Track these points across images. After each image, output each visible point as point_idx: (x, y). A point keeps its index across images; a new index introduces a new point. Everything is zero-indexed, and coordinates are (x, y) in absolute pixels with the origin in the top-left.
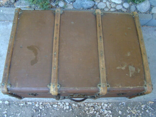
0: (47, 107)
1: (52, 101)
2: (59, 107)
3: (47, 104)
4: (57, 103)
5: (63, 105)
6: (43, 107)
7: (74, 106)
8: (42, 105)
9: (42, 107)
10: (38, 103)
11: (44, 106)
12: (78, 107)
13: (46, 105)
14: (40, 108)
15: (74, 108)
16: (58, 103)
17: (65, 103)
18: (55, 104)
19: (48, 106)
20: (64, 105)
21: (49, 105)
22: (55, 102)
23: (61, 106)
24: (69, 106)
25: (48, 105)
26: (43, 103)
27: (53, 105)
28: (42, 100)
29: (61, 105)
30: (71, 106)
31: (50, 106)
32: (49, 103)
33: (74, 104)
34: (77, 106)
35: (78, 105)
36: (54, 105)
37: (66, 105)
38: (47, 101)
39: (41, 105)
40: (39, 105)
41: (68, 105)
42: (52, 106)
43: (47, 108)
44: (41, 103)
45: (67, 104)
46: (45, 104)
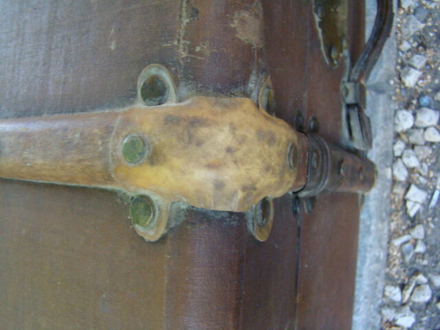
0: (422, 256)
1: (383, 221)
2: (427, 178)
3: (403, 256)
4: (399, 190)
5: (413, 146)
6: (421, 278)
7: (421, 78)
8: (403, 287)
9: (418, 285)
10: (389, 314)
11: (416, 272)
12: (430, 53)
13: (408, 258)
14: (428, 304)
15: (433, 78)
16: (394, 182)
17: (397, 136)
18: (405, 201)
19: (415, 246)
20: (412, 139)
21: (405, 238)
22: (392, 201)
23: (421, 162)
24: (419, 107)
25: (407, 246)
26: (390, 280)
27: (412, 213)
28: (374, 286)
29: (413, 162)
30: (422, 95)
31: (419, 232)
32: (397, 242)
33: (407, 73)
34: (419, 61)
35: (414, 51)
36: (409, 205)
37: (414, 127)
38: (382, 255)
39: (407, 293)
40: (403, 305)
41: (414, 115)
42: (413, 222)
43: (430, 252)
44: (395, 294)
45: (405, 120)
46: (403, 264)
